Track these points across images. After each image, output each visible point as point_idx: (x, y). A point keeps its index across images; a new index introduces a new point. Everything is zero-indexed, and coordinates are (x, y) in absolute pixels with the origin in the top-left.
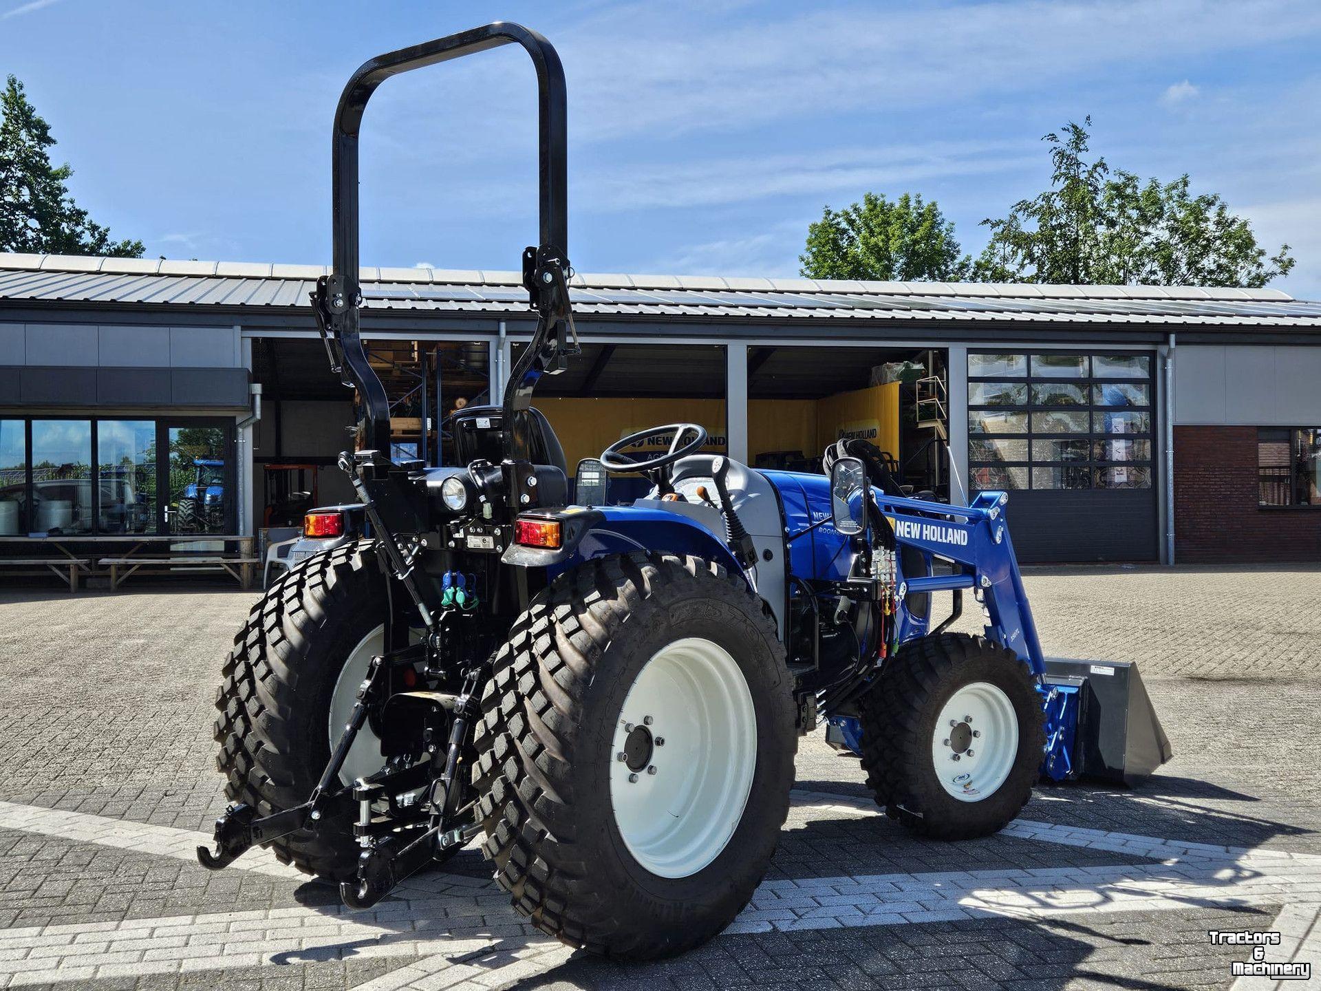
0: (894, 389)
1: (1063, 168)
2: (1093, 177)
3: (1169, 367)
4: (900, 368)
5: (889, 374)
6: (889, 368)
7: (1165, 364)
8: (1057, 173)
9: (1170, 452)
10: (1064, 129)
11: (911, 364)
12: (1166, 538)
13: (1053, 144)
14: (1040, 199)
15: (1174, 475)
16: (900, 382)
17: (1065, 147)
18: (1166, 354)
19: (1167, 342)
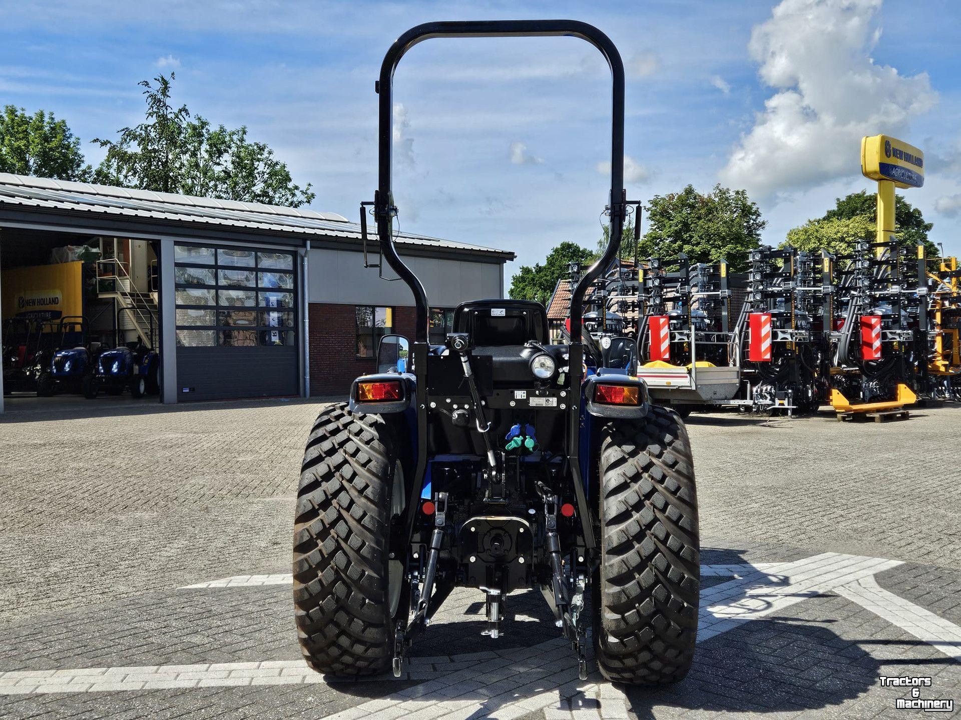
0: (77, 268)
1: (154, 107)
2: (178, 118)
3: (306, 263)
4: (81, 250)
5: (70, 254)
6: (70, 249)
7: (303, 261)
8: (151, 111)
9: (307, 321)
10: (156, 79)
11: (90, 248)
12: (305, 379)
13: (147, 89)
14: (139, 129)
15: (309, 336)
16: (83, 262)
17: (156, 93)
18: (303, 255)
19: (305, 246)
